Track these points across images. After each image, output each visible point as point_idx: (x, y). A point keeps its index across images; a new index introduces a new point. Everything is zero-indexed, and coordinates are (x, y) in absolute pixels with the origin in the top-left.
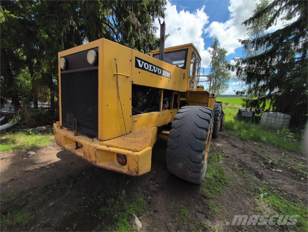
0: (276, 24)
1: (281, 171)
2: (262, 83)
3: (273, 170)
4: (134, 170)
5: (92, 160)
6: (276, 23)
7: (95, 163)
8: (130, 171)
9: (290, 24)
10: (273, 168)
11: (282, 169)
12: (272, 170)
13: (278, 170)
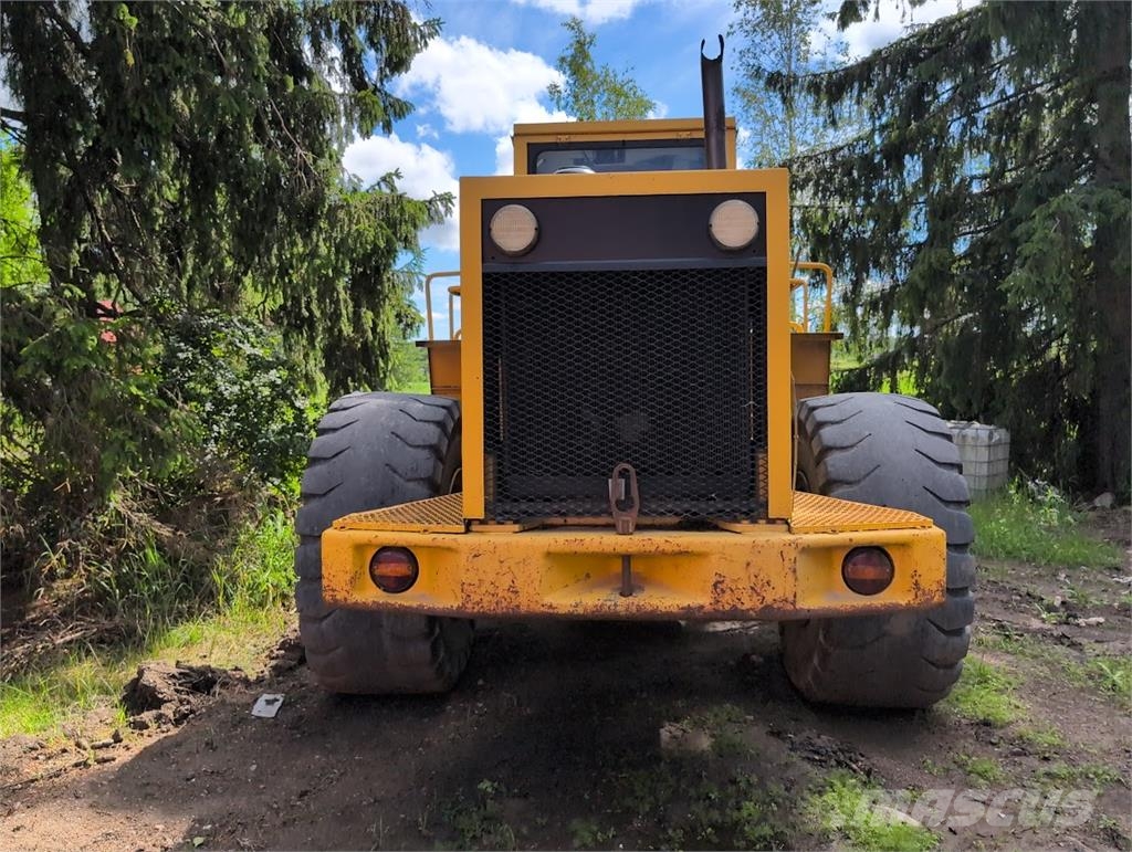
0: (877, 15)
1: (1102, 620)
2: (874, 284)
3: (1081, 621)
4: (934, 587)
5: (769, 600)
6: (877, 9)
7: (794, 603)
8: (924, 594)
9: (927, 26)
10: (1075, 617)
11: (1101, 615)
12: (1078, 625)
13: (1093, 620)
